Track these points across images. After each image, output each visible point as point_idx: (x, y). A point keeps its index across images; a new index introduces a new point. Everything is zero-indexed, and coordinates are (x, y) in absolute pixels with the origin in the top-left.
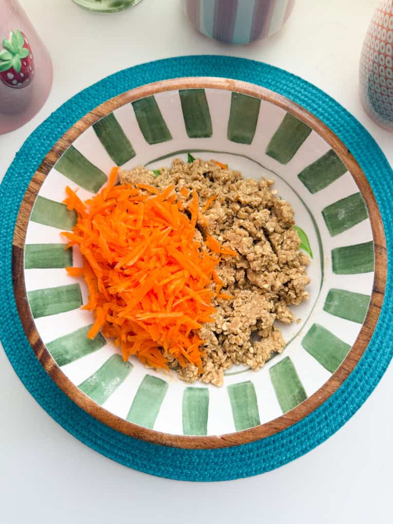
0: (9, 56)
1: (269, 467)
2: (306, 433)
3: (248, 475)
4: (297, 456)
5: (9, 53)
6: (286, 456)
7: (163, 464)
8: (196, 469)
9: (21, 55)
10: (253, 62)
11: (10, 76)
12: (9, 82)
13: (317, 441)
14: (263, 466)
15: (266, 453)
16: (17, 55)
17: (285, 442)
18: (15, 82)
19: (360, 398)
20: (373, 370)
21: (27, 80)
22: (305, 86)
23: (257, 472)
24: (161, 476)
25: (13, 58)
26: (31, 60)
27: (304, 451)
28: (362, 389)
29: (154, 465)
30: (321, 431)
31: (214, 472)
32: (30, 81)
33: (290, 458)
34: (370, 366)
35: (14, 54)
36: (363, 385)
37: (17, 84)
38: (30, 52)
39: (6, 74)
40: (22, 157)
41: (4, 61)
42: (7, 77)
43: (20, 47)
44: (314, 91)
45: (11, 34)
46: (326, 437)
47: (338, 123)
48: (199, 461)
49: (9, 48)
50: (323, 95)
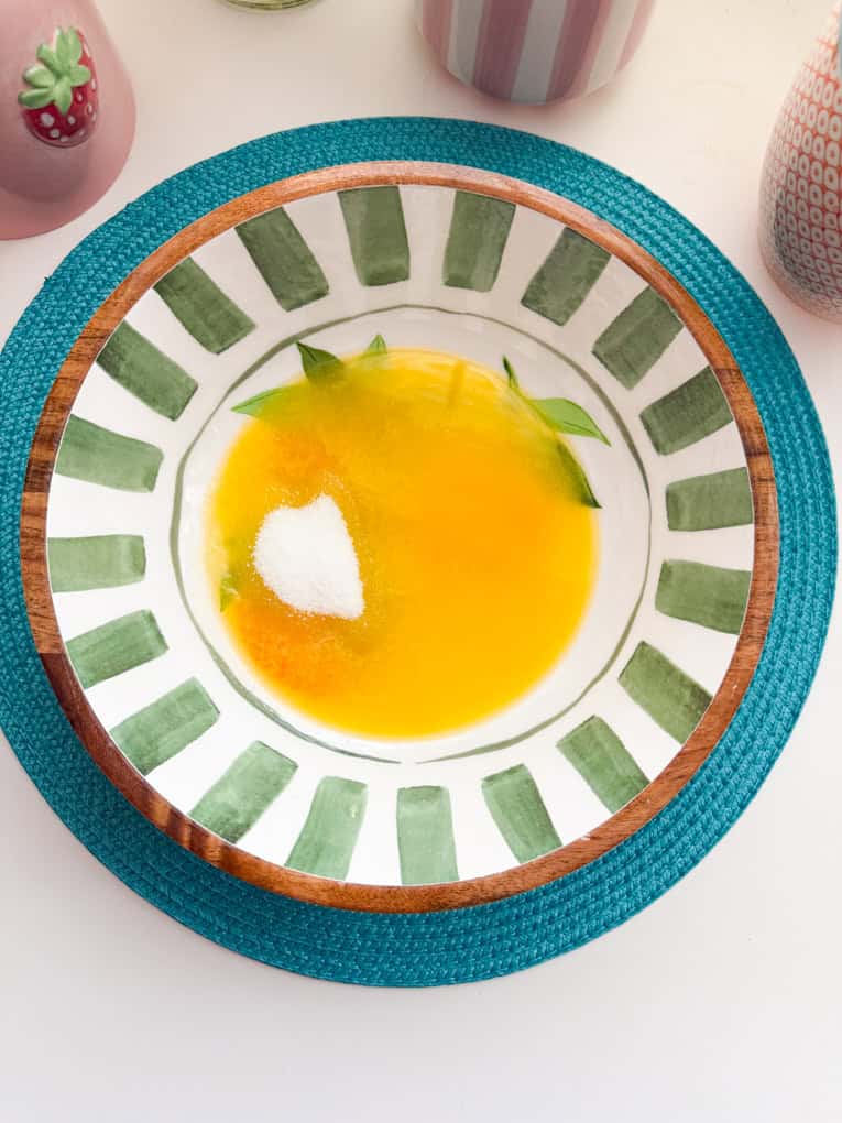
0: (48, 80)
1: (502, 967)
2: (583, 906)
3: (460, 979)
4: (562, 950)
5: (48, 72)
6: (540, 948)
7: (288, 943)
8: (356, 960)
9: (73, 80)
10: (553, 143)
11: (47, 120)
12: (42, 132)
13: (605, 924)
14: (492, 964)
15: (500, 938)
16: (66, 79)
17: (540, 921)
18: (55, 133)
19: (699, 846)
20: (731, 792)
21: (82, 133)
22: (652, 206)
23: (478, 976)
24: (283, 967)
25: (56, 83)
26: (94, 91)
27: (577, 942)
28: (705, 829)
29: (270, 944)
30: (615, 905)
31: (390, 967)
32: (87, 134)
33: (546, 953)
34: (725, 783)
35: (59, 76)
36: (708, 821)
37: (59, 138)
38: (93, 74)
39: (38, 117)
40: (56, 289)
41: (36, 87)
42: (40, 122)
43: (73, 62)
44: (669, 217)
45: (57, 33)
46: (623, 918)
47: (711, 288)
48: (363, 945)
49: (50, 61)
50: (687, 227)
